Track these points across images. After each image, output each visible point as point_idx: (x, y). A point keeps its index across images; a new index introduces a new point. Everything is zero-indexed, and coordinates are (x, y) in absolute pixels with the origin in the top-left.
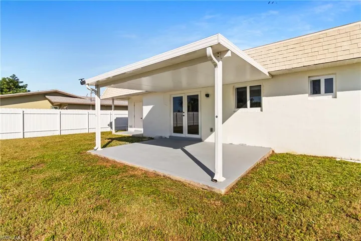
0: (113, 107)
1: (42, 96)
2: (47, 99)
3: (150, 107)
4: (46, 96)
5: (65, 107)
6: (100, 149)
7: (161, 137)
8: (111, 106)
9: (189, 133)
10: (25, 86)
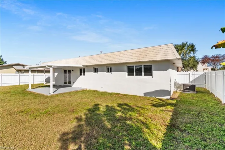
0: (44, 72)
1: (11, 66)
2: (13, 68)
3: (57, 73)
4: (13, 66)
5: (23, 72)
6: (31, 89)
7: (60, 85)
8: (43, 71)
9: (68, 84)
10: (6, 62)
